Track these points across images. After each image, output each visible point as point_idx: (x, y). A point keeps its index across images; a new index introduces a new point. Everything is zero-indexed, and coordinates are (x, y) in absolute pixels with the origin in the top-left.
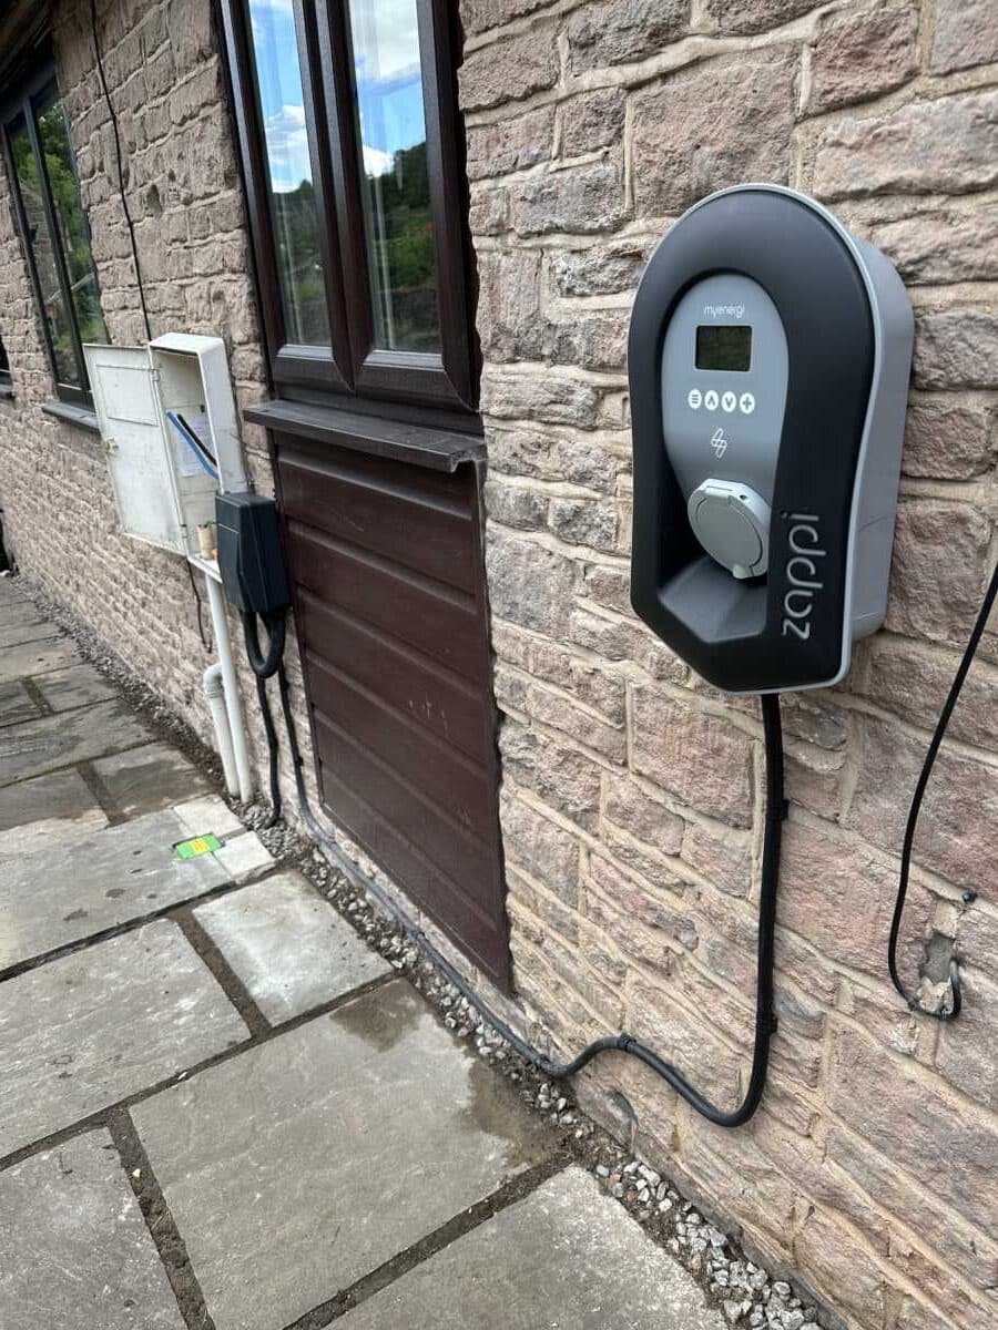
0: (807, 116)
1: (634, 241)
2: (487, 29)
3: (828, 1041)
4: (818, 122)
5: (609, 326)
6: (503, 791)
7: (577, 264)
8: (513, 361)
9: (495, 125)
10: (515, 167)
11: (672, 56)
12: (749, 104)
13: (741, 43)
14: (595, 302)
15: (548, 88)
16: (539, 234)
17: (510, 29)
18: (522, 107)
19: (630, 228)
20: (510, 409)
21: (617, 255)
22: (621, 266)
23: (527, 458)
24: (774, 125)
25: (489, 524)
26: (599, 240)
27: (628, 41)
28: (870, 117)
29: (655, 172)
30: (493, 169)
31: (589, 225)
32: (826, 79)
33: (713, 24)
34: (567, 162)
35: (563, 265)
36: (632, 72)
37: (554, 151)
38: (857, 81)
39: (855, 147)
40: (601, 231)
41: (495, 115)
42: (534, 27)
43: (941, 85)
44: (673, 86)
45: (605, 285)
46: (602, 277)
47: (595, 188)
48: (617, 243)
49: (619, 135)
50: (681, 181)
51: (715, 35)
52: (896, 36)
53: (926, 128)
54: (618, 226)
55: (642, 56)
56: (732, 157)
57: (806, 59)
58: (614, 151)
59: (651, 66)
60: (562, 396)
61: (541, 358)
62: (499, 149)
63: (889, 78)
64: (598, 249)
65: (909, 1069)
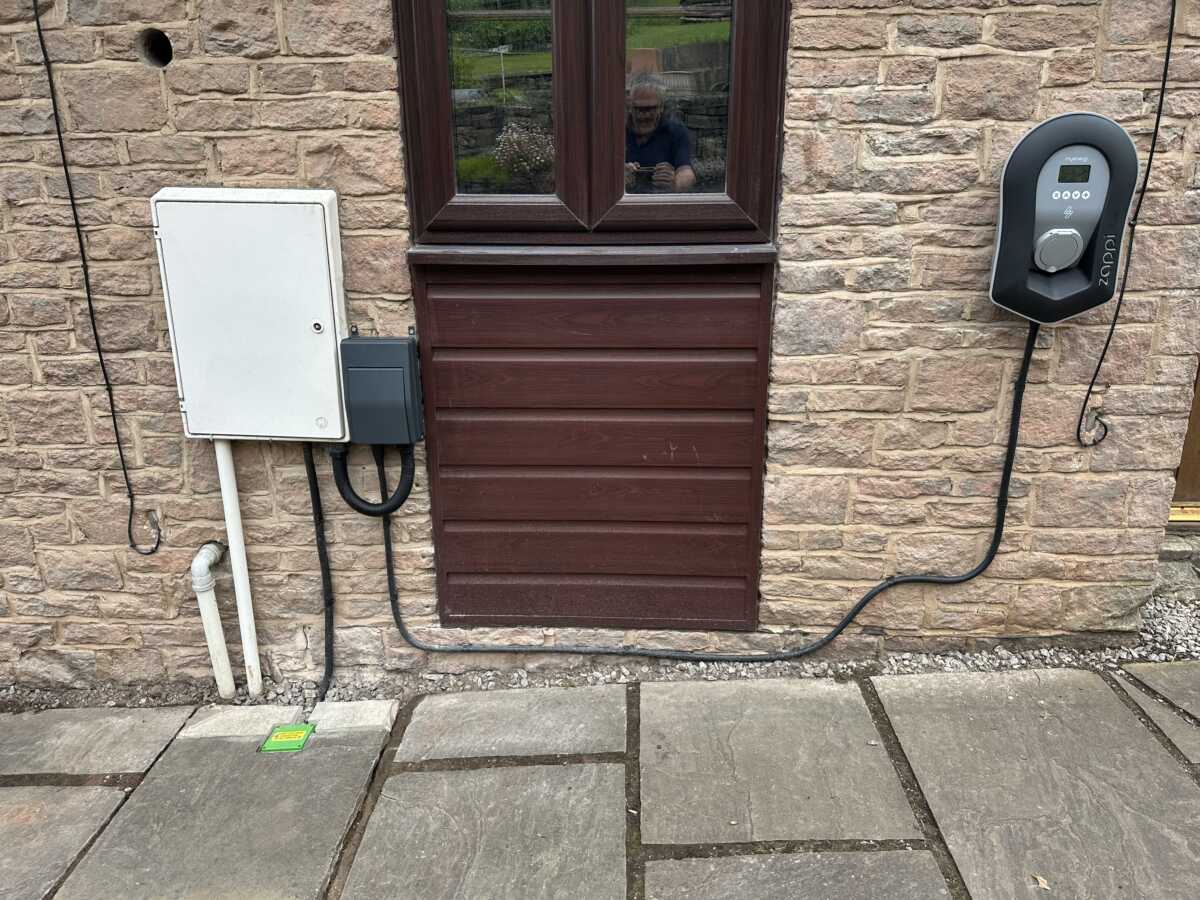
0: (1045, 87)
1: (942, 130)
2: (828, 7)
4: (1050, 90)
5: (920, 171)
6: (770, 476)
7: (893, 140)
8: (823, 192)
9: (825, 60)
10: (843, 84)
11: (966, 50)
12: (1022, 78)
13: (1013, 53)
14: (905, 158)
15: (879, 48)
16: (861, 122)
17: (847, 12)
18: (853, 54)
19: (936, 124)
20: (820, 220)
21: (928, 136)
22: (928, 141)
23: (830, 248)
24: (1030, 88)
25: (780, 295)
26: (911, 128)
27: (946, 39)
28: (1074, 92)
29: (960, 100)
30: (818, 83)
31: (908, 120)
32: (1056, 75)
33: (997, 42)
34: (891, 87)
35: (883, 139)
36: (944, 52)
37: (881, 79)
38: (1070, 78)
40: (916, 124)
41: (824, 54)
42: (866, 16)
43: (1104, 85)
44: (968, 62)
45: (918, 151)
46: (915, 146)
47: (916, 103)
48: (926, 130)
49: (932, 80)
50: (978, 105)
51: (997, 46)
52: (1086, 65)
53: (1099, 99)
54: (931, 120)
55: (954, 46)
56: (1009, 98)
57: (1046, 65)
58: (930, 87)
59: (956, 52)
60: (868, 209)
61: (849, 189)
62: (825, 73)
63: (1078, 80)
64: (909, 134)
65: (1078, 478)
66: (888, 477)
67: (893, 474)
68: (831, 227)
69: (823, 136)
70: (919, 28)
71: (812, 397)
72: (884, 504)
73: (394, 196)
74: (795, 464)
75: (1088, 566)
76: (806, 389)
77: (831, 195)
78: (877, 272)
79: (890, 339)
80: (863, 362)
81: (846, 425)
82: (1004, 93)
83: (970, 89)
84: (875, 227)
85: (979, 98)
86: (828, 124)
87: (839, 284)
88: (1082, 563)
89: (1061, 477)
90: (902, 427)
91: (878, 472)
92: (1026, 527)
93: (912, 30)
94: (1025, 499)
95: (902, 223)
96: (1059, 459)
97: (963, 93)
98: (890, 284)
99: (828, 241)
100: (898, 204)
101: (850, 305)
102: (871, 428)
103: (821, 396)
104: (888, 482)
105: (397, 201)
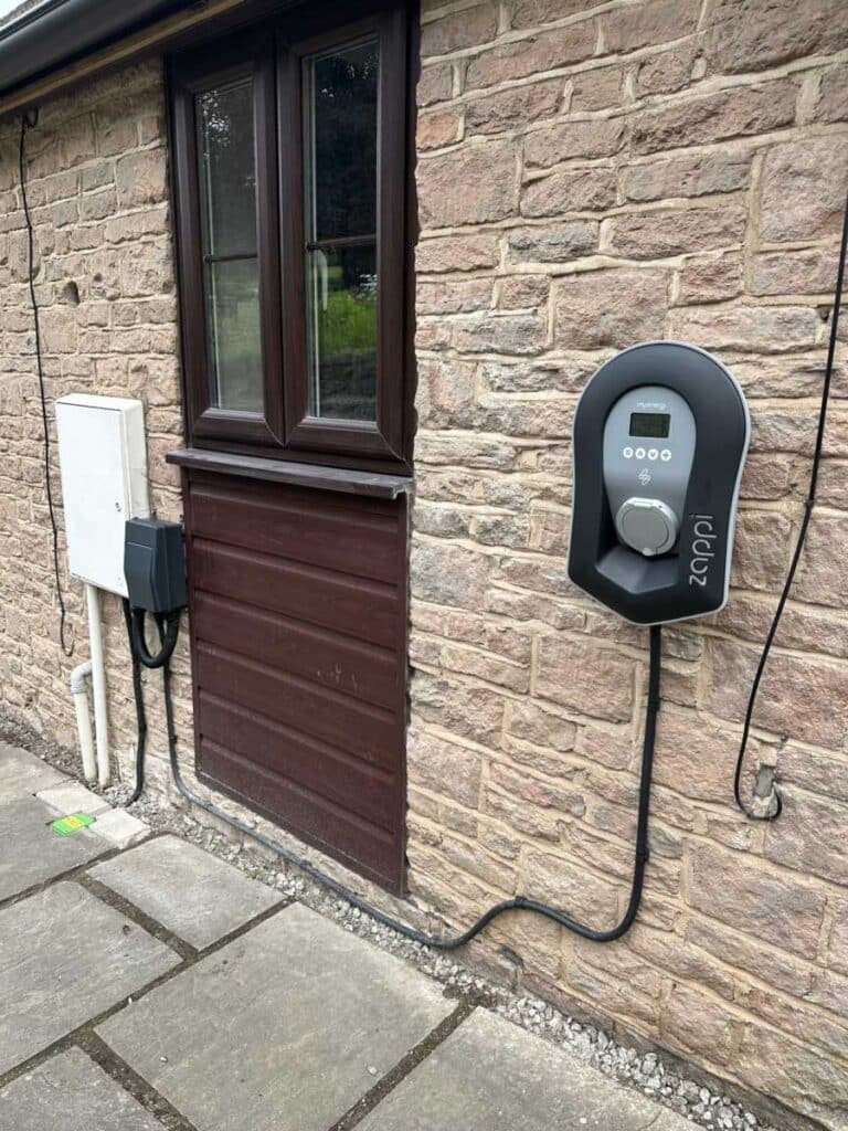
0: (676, 306)
1: (554, 362)
2: (443, 227)
3: (686, 858)
4: (684, 310)
5: (532, 411)
6: (411, 729)
7: (506, 373)
8: (446, 429)
9: (444, 283)
10: (459, 310)
11: (583, 263)
12: (641, 296)
13: (634, 264)
14: (519, 396)
15: (490, 268)
16: (477, 352)
17: (462, 230)
18: (468, 276)
19: (550, 354)
20: (442, 459)
21: (540, 369)
22: (542, 376)
23: (454, 490)
24: (655, 308)
25: (415, 534)
26: (525, 359)
27: (555, 252)
28: (715, 311)
29: (572, 325)
30: (439, 310)
31: (519, 350)
32: (688, 290)
33: (615, 251)
34: (502, 312)
35: (495, 372)
36: (556, 268)
37: (493, 304)
38: (707, 293)
39: (707, 325)
40: (528, 355)
41: (443, 278)
42: (480, 232)
43: (757, 301)
44: (584, 279)
45: (530, 387)
46: (527, 382)
47: (527, 330)
48: (539, 362)
49: (545, 301)
50: (592, 331)
51: (616, 257)
52: (730, 274)
53: (749, 321)
54: (542, 352)
55: (565, 260)
56: (628, 322)
57: (676, 277)
58: (541, 310)
59: (570, 267)
60: (488, 451)
61: (471, 427)
62: (445, 298)
63: (728, 294)
64: (524, 366)
65: (747, 860)
66: (517, 771)
67: (522, 768)
68: (455, 468)
69: (445, 368)
70: (528, 242)
71: (444, 652)
72: (514, 802)
73: (173, 407)
74: (435, 722)
75: (768, 999)
76: (439, 641)
77: (454, 432)
78: (497, 524)
79: (508, 604)
80: (487, 625)
81: (475, 693)
82: (619, 316)
83: (582, 311)
84: (495, 473)
85: (592, 322)
86: (450, 354)
87: (463, 531)
88: (758, 991)
89: (724, 851)
90: (527, 714)
91: (508, 761)
92: (679, 902)
93: (521, 245)
94: (676, 862)
95: (521, 471)
96: (717, 822)
97: (574, 316)
98: (509, 540)
99: (451, 482)
100: (516, 448)
101: (473, 556)
102: (498, 704)
103: (451, 652)
104: (516, 776)
105: (174, 411)
